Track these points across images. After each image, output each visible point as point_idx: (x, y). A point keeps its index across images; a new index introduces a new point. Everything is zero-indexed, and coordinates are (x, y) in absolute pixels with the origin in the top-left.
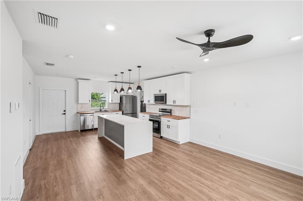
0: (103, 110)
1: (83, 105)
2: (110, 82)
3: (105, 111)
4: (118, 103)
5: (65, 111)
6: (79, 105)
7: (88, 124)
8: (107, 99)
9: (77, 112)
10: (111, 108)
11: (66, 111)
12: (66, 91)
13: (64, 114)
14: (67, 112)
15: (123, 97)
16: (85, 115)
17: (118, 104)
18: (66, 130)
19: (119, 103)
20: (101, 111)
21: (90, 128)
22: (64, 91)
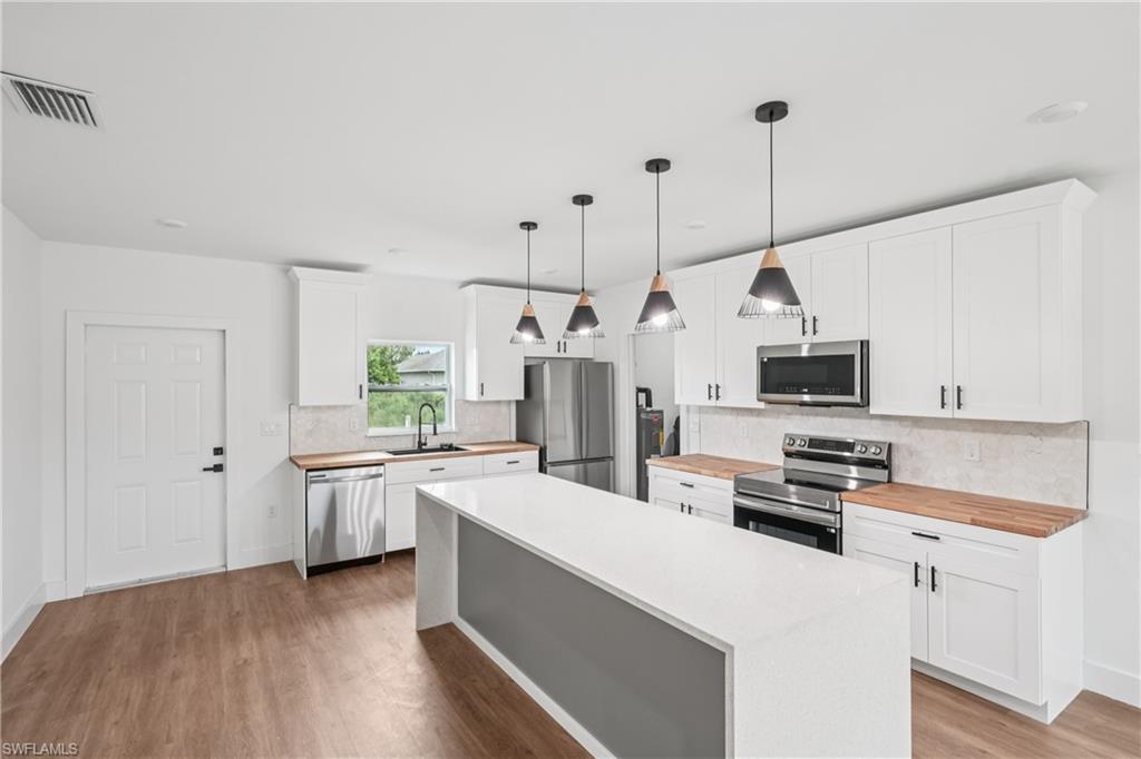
0: (432, 442)
1: (324, 416)
2: (473, 286)
3: (442, 449)
4: (510, 402)
5: (218, 451)
6: (303, 412)
7: (350, 532)
8: (452, 380)
9: (291, 459)
10: (477, 429)
11: (229, 451)
12: (224, 331)
13: (218, 468)
14: (229, 460)
15: (541, 367)
16: (337, 473)
17: (513, 407)
18: (225, 566)
19: (518, 402)
20: (421, 448)
21: (362, 550)
22: (217, 338)
